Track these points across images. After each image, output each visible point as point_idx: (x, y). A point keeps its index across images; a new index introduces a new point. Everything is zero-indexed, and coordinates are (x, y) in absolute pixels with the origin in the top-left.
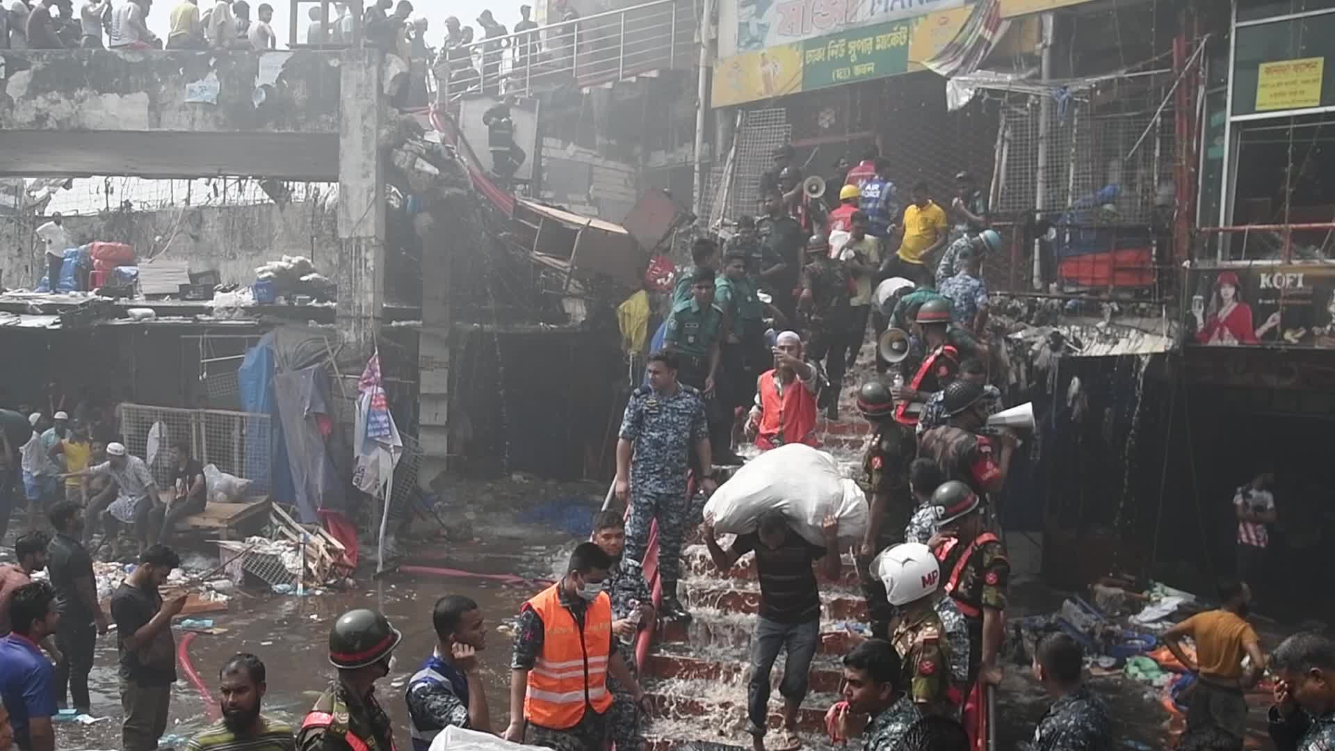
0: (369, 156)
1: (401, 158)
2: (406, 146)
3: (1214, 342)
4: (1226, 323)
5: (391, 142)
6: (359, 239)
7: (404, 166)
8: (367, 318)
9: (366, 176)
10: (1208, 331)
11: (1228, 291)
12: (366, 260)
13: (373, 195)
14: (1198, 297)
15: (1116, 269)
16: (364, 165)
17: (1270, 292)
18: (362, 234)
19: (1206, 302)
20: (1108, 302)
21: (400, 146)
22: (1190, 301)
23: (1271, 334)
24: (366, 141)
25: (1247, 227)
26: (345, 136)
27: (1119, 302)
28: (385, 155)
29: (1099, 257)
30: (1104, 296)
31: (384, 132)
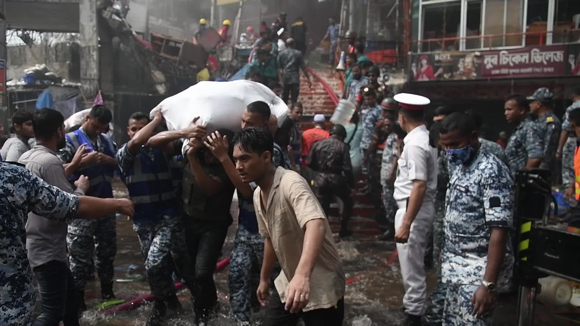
0: (93, 12)
1: (106, 14)
2: (108, 9)
3: (420, 80)
4: (424, 73)
5: (102, 7)
6: (89, 47)
7: (108, 17)
8: (94, 79)
9: (91, 20)
10: (418, 76)
11: (424, 62)
12: (93, 56)
13: (95, 29)
14: (414, 64)
15: (384, 56)
16: (91, 16)
17: (439, 61)
18: (91, 44)
19: (417, 66)
20: (382, 68)
21: (105, 9)
22: (411, 66)
23: (440, 76)
24: (91, 6)
25: (429, 40)
26: (82, 3)
27: (385, 68)
28: (99, 12)
29: (378, 52)
30: (380, 66)
31: (99, 3)
